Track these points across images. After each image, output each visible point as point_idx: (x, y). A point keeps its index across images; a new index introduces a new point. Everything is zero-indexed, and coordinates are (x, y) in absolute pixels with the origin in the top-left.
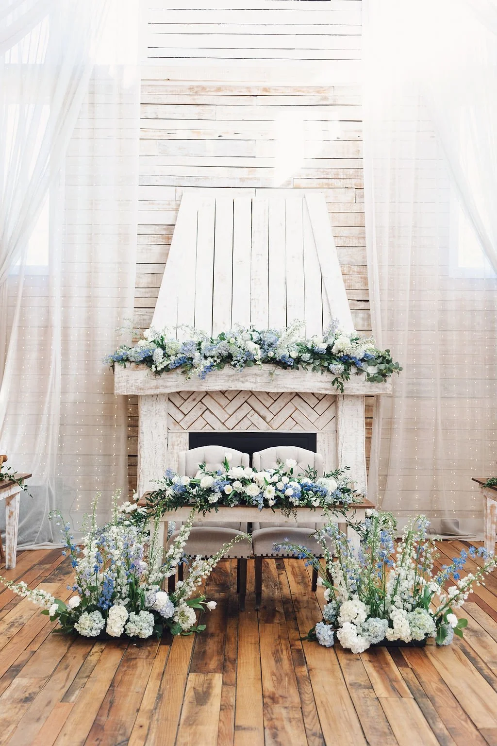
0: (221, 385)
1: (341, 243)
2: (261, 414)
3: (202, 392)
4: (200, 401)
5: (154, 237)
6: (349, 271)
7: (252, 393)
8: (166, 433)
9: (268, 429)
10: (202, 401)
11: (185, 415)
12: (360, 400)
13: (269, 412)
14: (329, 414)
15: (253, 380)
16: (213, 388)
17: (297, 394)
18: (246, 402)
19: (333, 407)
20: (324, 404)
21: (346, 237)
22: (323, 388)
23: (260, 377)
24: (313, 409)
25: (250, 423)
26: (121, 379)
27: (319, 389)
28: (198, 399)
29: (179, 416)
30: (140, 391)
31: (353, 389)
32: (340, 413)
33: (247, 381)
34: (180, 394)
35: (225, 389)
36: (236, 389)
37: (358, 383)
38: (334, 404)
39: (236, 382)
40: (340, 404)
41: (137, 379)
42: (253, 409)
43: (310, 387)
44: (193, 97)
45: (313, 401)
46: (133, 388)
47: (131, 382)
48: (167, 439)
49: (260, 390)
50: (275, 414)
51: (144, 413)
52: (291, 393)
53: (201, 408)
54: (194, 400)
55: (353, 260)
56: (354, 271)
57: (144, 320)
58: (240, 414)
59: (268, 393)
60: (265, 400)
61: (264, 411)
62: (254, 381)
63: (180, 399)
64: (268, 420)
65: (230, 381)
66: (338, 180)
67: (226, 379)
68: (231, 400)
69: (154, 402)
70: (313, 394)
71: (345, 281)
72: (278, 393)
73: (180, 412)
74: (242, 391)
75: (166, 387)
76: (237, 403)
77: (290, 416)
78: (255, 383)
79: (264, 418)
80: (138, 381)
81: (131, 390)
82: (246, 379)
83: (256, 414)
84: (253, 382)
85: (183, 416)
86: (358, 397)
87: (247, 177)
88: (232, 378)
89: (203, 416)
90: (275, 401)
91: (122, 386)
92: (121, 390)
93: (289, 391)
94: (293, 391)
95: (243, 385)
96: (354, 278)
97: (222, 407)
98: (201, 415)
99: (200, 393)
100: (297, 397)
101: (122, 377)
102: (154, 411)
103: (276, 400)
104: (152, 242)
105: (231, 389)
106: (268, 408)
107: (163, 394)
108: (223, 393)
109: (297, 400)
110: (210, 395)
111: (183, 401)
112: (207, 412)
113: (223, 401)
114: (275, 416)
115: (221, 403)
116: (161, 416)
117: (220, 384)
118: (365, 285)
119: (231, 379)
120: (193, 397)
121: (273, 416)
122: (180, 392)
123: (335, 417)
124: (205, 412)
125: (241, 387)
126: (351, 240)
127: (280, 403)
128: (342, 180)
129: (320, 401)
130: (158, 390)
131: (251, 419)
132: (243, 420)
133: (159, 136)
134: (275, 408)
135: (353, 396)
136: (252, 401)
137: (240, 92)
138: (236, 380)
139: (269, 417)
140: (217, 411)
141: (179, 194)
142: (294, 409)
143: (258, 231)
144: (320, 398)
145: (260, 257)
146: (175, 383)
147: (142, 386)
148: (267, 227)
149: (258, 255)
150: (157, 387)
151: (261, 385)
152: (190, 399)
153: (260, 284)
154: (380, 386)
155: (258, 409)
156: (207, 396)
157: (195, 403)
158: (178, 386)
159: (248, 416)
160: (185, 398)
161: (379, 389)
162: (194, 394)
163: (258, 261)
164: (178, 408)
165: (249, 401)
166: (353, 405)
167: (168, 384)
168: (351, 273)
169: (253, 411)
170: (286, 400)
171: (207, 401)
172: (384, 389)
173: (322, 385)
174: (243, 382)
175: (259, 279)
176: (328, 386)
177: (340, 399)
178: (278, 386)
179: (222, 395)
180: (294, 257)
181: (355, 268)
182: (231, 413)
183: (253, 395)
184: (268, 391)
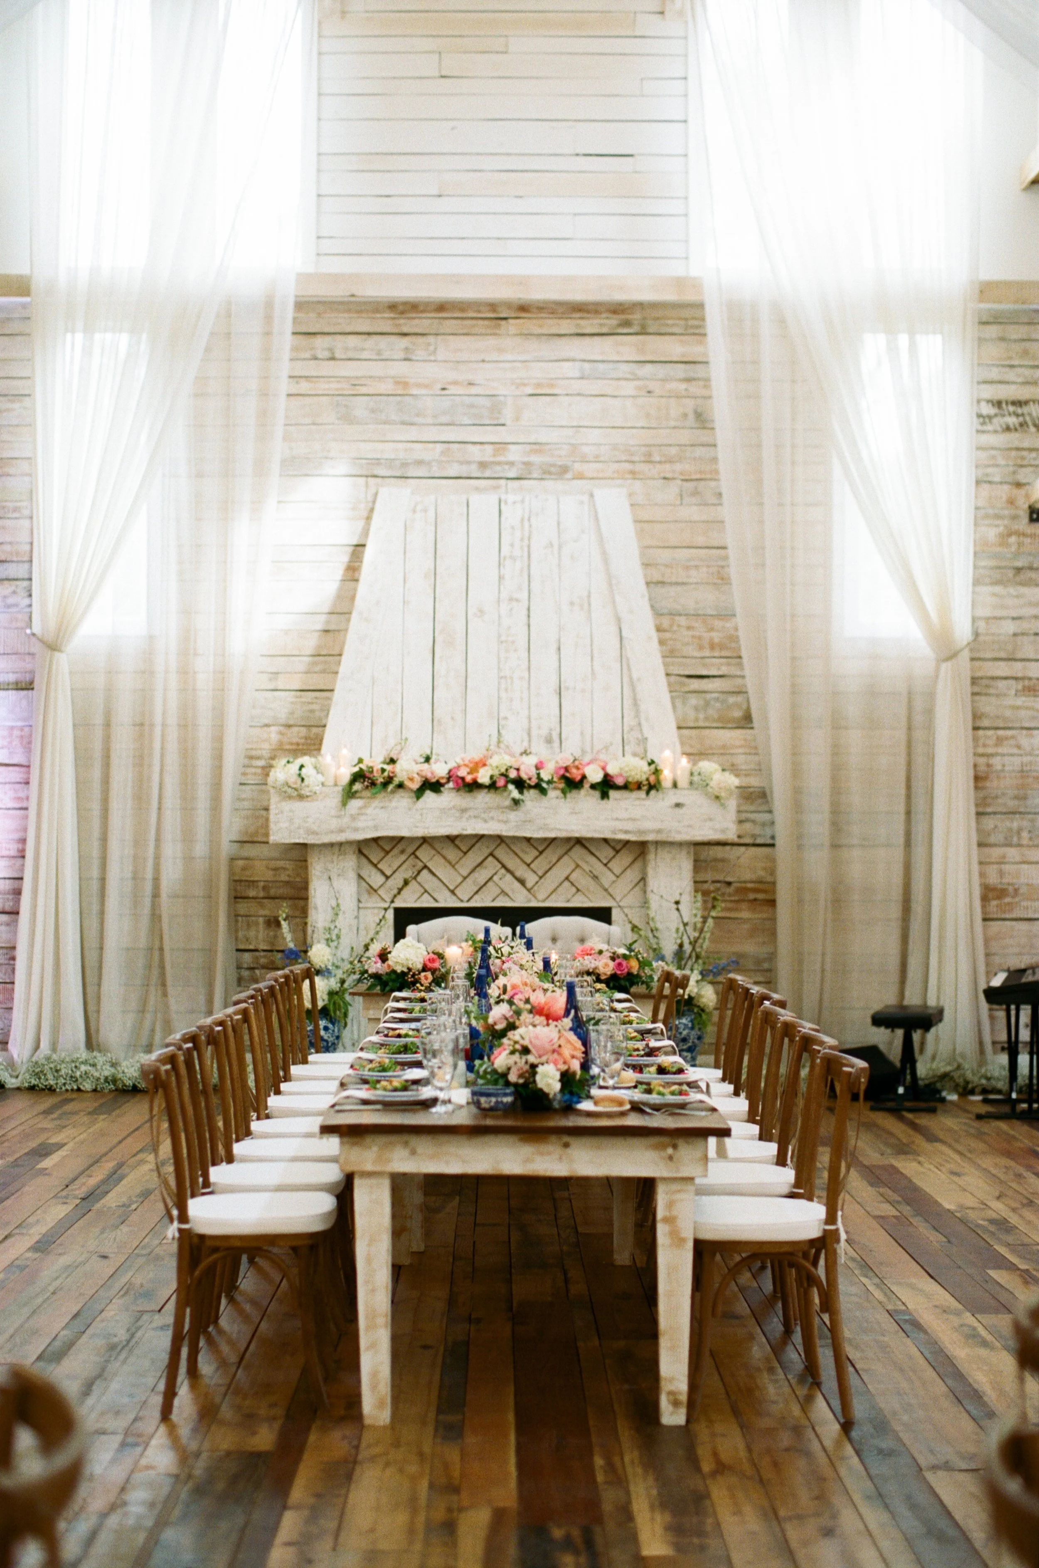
0: (449, 826)
1: (657, 577)
2: (518, 875)
3: (417, 838)
4: (413, 854)
5: (329, 567)
6: (671, 626)
7: (500, 839)
8: (356, 908)
9: (530, 901)
10: (418, 853)
11: (387, 878)
12: (684, 852)
13: (531, 871)
14: (632, 875)
16: (435, 830)
17: (579, 842)
18: (490, 854)
19: (638, 865)
20: (625, 858)
21: (666, 566)
22: (620, 831)
24: (605, 865)
25: (499, 891)
26: (280, 815)
27: (614, 832)
28: (410, 850)
29: (376, 879)
30: (311, 837)
31: (670, 831)
32: (650, 872)
33: (492, 818)
34: (380, 841)
35: (455, 832)
36: (473, 833)
37: (681, 822)
38: (640, 859)
39: (474, 820)
40: (651, 856)
41: (307, 817)
42: (504, 866)
43: (600, 829)
44: (397, 322)
45: (605, 853)
46: (301, 831)
47: (297, 822)
48: (357, 917)
49: (516, 835)
50: (540, 874)
51: (318, 873)
52: (568, 840)
53: (414, 866)
54: (402, 852)
55: (678, 607)
56: (679, 626)
57: (312, 711)
58: (482, 876)
59: (528, 840)
60: (523, 851)
61: (521, 871)
62: (505, 819)
63: (378, 850)
64: (529, 884)
65: (465, 819)
66: (651, 466)
67: (457, 815)
68: (465, 851)
69: (336, 856)
70: (605, 840)
71: (662, 642)
72: (545, 839)
73: (379, 872)
74: (484, 835)
75: (356, 830)
76: (474, 857)
77: (567, 878)
78: (507, 822)
79: (522, 882)
80: (308, 819)
81: (296, 835)
82: (490, 815)
83: (509, 875)
84: (502, 822)
85: (383, 879)
86: (680, 844)
87: (492, 459)
88: (468, 813)
89: (419, 879)
90: (541, 852)
91: (281, 828)
92: (280, 835)
93: (563, 835)
94: (570, 836)
95: (485, 826)
97: (450, 863)
98: (414, 878)
99: (412, 839)
100: (577, 846)
101: (282, 812)
102: (335, 870)
103: (543, 851)
104: (324, 575)
105: (465, 833)
106: (529, 865)
107: (350, 843)
108: (452, 839)
109: (578, 851)
110: (430, 843)
111: (382, 854)
112: (425, 872)
113: (452, 854)
114: (541, 878)
115: (448, 857)
116: (347, 880)
117: (447, 824)
118: (700, 649)
119: (466, 815)
120: (400, 847)
121: (537, 879)
123: (643, 879)
124: (422, 873)
125: (483, 830)
126: (674, 571)
127: (551, 855)
128: (658, 466)
129: (617, 852)
130: (343, 834)
131: (501, 883)
132: (487, 885)
133: (337, 389)
134: (541, 865)
135: (671, 843)
136: (501, 853)
137: (479, 312)
138: (475, 817)
139: (531, 879)
140: (443, 870)
141: (372, 491)
142: (574, 866)
143: (511, 557)
144: (618, 848)
145: (514, 604)
146: (371, 824)
147: (316, 828)
148: (526, 549)
149: (511, 599)
150: (341, 831)
151: (517, 826)
152: (396, 851)
153: (515, 650)
154: (717, 826)
155: (510, 866)
156: (424, 846)
157: (403, 857)
158: (376, 828)
159: (495, 878)
160: (387, 848)
161: (716, 830)
162: (402, 843)
163: (511, 610)
164: (375, 866)
165: (496, 853)
166: (674, 858)
167: (360, 824)
168: (675, 628)
169: (503, 871)
170: (560, 851)
171: (424, 854)
172: (723, 831)
173: (619, 825)
174: (485, 821)
175: (513, 642)
176: (629, 826)
177: (652, 848)
178: (545, 827)
179: (450, 843)
180: (572, 603)
181: (683, 621)
182: (465, 874)
183: (503, 845)
184: (528, 835)
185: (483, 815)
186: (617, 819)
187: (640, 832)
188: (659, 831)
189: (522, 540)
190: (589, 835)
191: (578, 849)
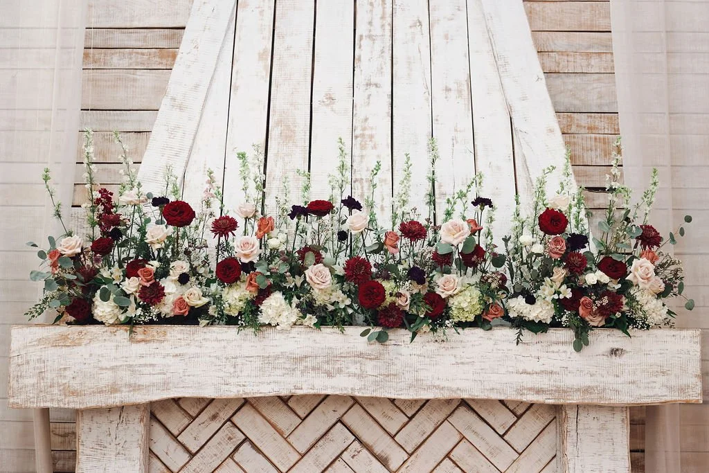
0: (275, 382)
1: (549, 65)
2: (377, 450)
3: (234, 400)
4: (229, 420)
5: (143, 54)
6: (570, 126)
7: (353, 401)
10: (235, 419)
11: (192, 455)
13: (396, 446)
14: (541, 451)
15: (354, 369)
16: (256, 389)
17: (464, 403)
18: (340, 421)
19: (549, 438)
20: (530, 427)
21: (562, 53)
22: (530, 389)
23: (374, 363)
24: (502, 436)
26: (25, 367)
27: (520, 391)
28: (224, 416)
29: (177, 459)
30: (71, 399)
31: (604, 389)
32: (570, 449)
33: (340, 371)
34: (180, 402)
35: (284, 392)
36: (312, 392)
37: (617, 376)
38: (552, 426)
39: (312, 374)
40: (571, 425)
41: (65, 369)
42: (357, 438)
43: (498, 386)
45: (502, 419)
46: (56, 391)
47: (49, 375)
49: (374, 395)
50: (410, 450)
51: (88, 451)
52: (449, 401)
53: (230, 439)
54: (214, 417)
55: (576, 102)
56: (580, 126)
58: (326, 452)
59: (393, 401)
60: (385, 416)
61: (383, 444)
62: (358, 372)
63: (180, 415)
64: (394, 466)
65: (299, 373)
67: (287, 366)
68: (303, 416)
69: (114, 425)
70: (502, 402)
72: (416, 401)
73: (180, 448)
74: (327, 396)
75: (136, 388)
76: (318, 423)
77: (447, 456)
78: (360, 376)
79: (384, 461)
80: (67, 373)
81: (49, 397)
82: (336, 367)
83: (365, 451)
84: (355, 375)
85: (186, 457)
86: (612, 408)
88: (304, 364)
89: (237, 457)
90: (410, 419)
91: (26, 386)
92: (23, 396)
93: (446, 395)
94: (454, 396)
95: (329, 382)
96: (580, 141)
97: (281, 434)
98: (231, 455)
99: (227, 402)
100: (462, 409)
101: (28, 363)
102: (113, 444)
103: (413, 416)
104: (137, 63)
105: (300, 392)
106: (393, 437)
107: (137, 406)
108: (284, 400)
109: (463, 416)
110: (252, 405)
111: (186, 421)
112: (246, 446)
113: (285, 420)
114: (410, 455)
115: (280, 426)
116: (130, 459)
117: (272, 379)
118: (605, 155)
119: (300, 367)
120: (210, 411)
121: (406, 457)
122: (180, 399)
123: (559, 455)
124: (241, 449)
125: (326, 388)
126: (571, 59)
127: (424, 422)
129: (519, 417)
130: (118, 395)
132: (334, 465)
134: (410, 437)
135: (600, 407)
136: (355, 418)
138: (314, 369)
139: (397, 458)
140: (271, 444)
142: (457, 438)
143: (370, 37)
144: (519, 412)
145: (373, 89)
146: (158, 379)
147: (78, 387)
148: (388, 28)
149: (368, 85)
150: (114, 389)
151: (376, 383)
152: (204, 416)
153: (375, 147)
154: (673, 382)
155: (366, 438)
156: (245, 409)
157: (215, 425)
158: (165, 385)
159: (346, 456)
160: (193, 412)
161: (670, 388)
162: (213, 404)
163: (369, 96)
164: (175, 438)
165: (346, 419)
166: (603, 428)
167: (144, 380)
168: (574, 129)
169: (356, 445)
170: (438, 416)
171: (245, 419)
172: (682, 390)
173: (529, 381)
174: (329, 375)
175: (371, 137)
176: (544, 382)
177: (572, 414)
178: (417, 384)
179: (282, 405)
180: (448, 90)
181: (583, 120)
182: (303, 451)
183: (357, 406)
184: (393, 397)
185: (326, 367)
186: (525, 372)
187: (559, 391)
188: (587, 390)
189: (383, 18)
190: (482, 396)
191: (463, 414)
